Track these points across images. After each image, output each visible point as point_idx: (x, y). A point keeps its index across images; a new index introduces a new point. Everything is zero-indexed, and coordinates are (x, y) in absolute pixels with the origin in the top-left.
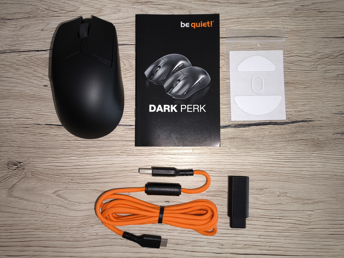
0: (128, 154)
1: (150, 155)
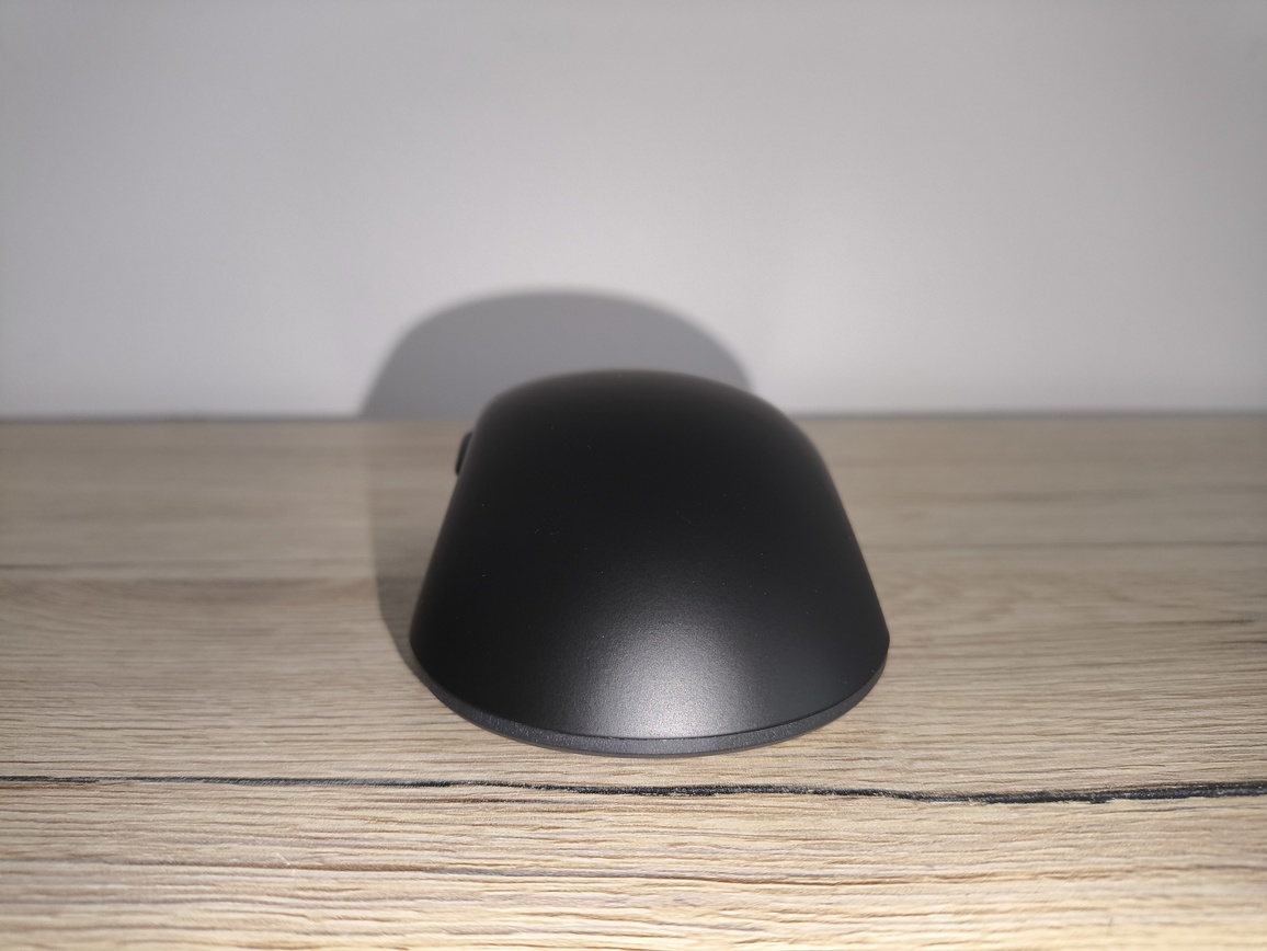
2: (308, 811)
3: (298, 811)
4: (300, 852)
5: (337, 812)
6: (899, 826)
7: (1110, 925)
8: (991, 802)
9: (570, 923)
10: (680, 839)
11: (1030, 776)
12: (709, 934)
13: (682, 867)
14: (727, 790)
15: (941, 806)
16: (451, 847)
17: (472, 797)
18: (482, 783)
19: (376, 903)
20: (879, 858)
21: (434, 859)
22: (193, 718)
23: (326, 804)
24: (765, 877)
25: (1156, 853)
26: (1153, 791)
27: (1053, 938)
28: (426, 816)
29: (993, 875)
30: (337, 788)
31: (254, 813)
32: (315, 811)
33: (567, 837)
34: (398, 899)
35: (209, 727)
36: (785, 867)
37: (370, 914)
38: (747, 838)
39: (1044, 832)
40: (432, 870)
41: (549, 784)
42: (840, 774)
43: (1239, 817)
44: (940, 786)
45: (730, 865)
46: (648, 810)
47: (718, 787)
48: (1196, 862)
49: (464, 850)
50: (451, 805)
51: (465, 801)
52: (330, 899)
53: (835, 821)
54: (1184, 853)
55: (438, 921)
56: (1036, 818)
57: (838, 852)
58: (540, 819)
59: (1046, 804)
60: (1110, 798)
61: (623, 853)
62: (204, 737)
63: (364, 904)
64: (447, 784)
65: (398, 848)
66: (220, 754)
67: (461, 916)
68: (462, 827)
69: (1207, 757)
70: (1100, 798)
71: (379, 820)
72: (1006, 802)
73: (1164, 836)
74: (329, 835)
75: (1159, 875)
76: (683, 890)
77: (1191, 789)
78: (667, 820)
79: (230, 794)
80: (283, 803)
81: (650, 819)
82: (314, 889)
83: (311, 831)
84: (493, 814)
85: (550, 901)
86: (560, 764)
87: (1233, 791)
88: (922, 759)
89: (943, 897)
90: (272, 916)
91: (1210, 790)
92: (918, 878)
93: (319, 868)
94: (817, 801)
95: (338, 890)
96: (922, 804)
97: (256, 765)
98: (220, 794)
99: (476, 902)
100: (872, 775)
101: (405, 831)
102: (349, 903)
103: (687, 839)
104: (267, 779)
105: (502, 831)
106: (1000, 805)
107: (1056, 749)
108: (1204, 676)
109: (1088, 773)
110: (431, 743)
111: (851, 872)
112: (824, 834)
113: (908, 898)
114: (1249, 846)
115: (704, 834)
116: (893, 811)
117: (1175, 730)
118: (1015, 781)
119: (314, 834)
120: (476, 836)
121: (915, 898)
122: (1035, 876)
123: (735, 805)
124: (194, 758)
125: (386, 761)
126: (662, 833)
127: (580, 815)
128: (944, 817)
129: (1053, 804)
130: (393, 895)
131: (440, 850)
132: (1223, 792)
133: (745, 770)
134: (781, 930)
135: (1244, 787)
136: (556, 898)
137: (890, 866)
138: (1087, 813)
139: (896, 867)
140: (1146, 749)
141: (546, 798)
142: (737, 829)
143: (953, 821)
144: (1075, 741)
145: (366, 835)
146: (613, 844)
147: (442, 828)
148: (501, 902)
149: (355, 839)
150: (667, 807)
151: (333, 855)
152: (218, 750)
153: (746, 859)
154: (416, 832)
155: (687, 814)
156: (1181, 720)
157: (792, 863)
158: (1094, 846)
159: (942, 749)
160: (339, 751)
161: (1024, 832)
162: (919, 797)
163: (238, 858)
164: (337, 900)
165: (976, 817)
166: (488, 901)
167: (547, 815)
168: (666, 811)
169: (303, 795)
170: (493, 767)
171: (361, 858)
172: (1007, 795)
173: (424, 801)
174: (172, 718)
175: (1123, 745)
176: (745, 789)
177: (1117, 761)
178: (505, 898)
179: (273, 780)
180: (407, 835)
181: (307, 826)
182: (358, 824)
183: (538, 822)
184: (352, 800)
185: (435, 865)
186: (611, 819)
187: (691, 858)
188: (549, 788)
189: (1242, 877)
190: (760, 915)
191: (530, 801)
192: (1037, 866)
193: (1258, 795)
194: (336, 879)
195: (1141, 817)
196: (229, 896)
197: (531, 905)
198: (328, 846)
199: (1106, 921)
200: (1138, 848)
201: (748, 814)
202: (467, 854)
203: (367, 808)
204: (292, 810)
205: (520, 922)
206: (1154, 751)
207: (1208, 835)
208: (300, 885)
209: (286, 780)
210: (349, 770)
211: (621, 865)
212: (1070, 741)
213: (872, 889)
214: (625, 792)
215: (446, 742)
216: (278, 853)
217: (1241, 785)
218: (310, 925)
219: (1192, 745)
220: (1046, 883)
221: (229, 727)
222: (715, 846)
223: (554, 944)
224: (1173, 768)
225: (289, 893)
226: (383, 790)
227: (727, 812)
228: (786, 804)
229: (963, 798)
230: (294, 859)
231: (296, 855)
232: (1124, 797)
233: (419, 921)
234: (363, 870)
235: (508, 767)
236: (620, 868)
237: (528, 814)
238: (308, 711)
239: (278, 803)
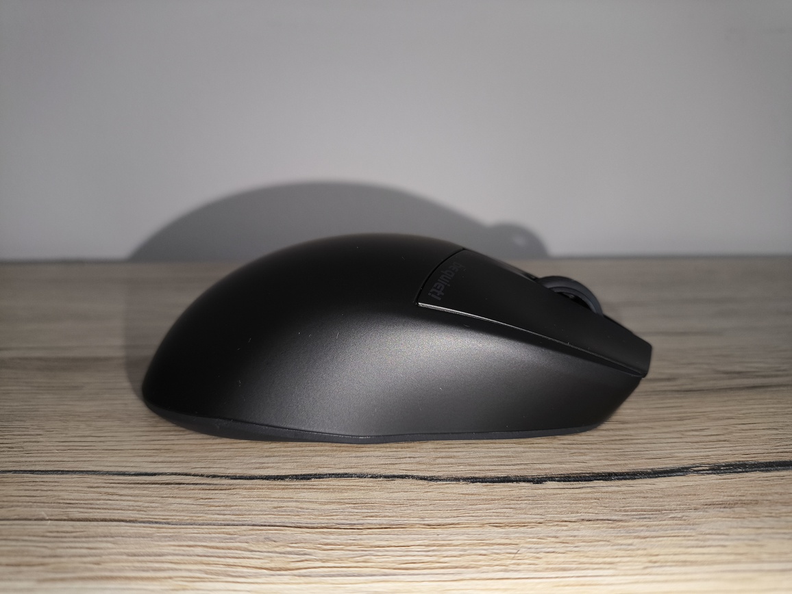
0: (55, 571)
1: (201, 580)
2: (69, 489)
3: (63, 489)
4: (57, 512)
5: (85, 489)
6: (413, 495)
7: (516, 553)
8: (473, 482)
9: (199, 550)
10: (281, 504)
11: (502, 467)
12: (278, 557)
13: (277, 520)
14: (319, 476)
15: (443, 484)
16: (145, 509)
17: (167, 482)
18: (176, 474)
19: (91, 539)
20: (394, 514)
21: (132, 515)
22: (19, 437)
23: (81, 485)
24: (323, 525)
25: (560, 513)
26: (573, 477)
27: (480, 561)
28: (137, 492)
29: (458, 524)
30: (90, 476)
31: (37, 490)
32: (73, 489)
33: (215, 504)
34: (105, 537)
35: (27, 442)
36: (337, 519)
37: (86, 545)
38: (321, 503)
39: (498, 500)
40: (130, 521)
41: (215, 474)
42: (391, 467)
43: (618, 492)
44: (447, 473)
45: (305, 518)
46: (269, 489)
47: (316, 475)
48: (582, 518)
49: (152, 511)
50: (153, 486)
51: (162, 484)
52: (65, 537)
53: (375, 493)
54: (578, 513)
55: (124, 549)
56: (496, 492)
57: (372, 511)
58: (202, 494)
59: (506, 484)
60: (545, 481)
61: (244, 513)
62: (22, 447)
63: (84, 539)
64: (154, 474)
65: (114, 509)
66: (28, 457)
67: (137, 546)
68: (155, 498)
69: (614, 458)
70: (539, 480)
71: (108, 494)
72: (482, 482)
73: (569, 503)
74: (77, 502)
75: (557, 525)
76: (272, 532)
77: (597, 477)
78: (277, 494)
79: (27, 479)
80: (56, 484)
81: (267, 493)
82: (58, 532)
83: (67, 499)
84: (176, 491)
85: (191, 539)
86: (226, 463)
87: (621, 477)
88: (442, 458)
89: (423, 536)
90: (26, 548)
91: (607, 477)
92: (412, 526)
93: (65, 520)
94: (371, 482)
95: (72, 532)
96: (432, 483)
97: (48, 463)
98: (20, 480)
99: (149, 539)
100: (408, 467)
101: (121, 500)
102: (76, 539)
103: (285, 504)
104: (51, 471)
105: (178, 500)
106: (478, 484)
107: (524, 452)
108: (632, 411)
109: (538, 466)
110: (154, 451)
111: (375, 522)
112: (367, 501)
113: (402, 537)
114: (617, 509)
115: (296, 501)
116: (413, 487)
117: (602, 443)
118: (493, 470)
119: (68, 502)
120: (161, 503)
121: (406, 536)
122: (483, 525)
123: (321, 485)
124: (11, 459)
125: (123, 461)
126: (272, 501)
127: (227, 492)
128: (442, 490)
129: (509, 484)
130: (102, 535)
131: (138, 511)
132: (616, 477)
133: (335, 465)
134: (320, 554)
135: (628, 475)
136: (195, 537)
137: (397, 519)
138: (528, 489)
139: (403, 519)
140: (580, 453)
141: (211, 482)
142: (318, 499)
143: (446, 493)
144: (538, 447)
145: (98, 502)
146: (241, 507)
147: (144, 499)
148: (163, 539)
149: (91, 504)
150: (280, 487)
151: (75, 513)
152: (27, 455)
153: (315, 515)
154: (128, 501)
155: (291, 490)
156: (607, 436)
157: (342, 517)
158: (525, 508)
159: (456, 452)
160: (98, 455)
161: (486, 500)
162: (431, 479)
163: (18, 515)
164: (69, 537)
165: (460, 491)
166: (156, 538)
167: (207, 492)
168: (279, 489)
169: (69, 480)
170: (185, 465)
171: (91, 514)
172: (484, 478)
173: (138, 483)
174: (6, 437)
175: (566, 450)
176: (331, 475)
177: (559, 459)
178: (166, 537)
179: (55, 471)
180: (122, 502)
181: (66, 497)
182: (95, 496)
183: (201, 496)
184: (96, 483)
185: (132, 519)
186: (245, 493)
187: (284, 515)
188: (214, 476)
189: (605, 525)
190: (312, 546)
191: (200, 484)
192: (486, 519)
193: (635, 479)
194: (72, 526)
195: (560, 492)
196: (5, 537)
197: (181, 541)
198: (74, 508)
199: (515, 551)
200: (551, 510)
201: (327, 490)
202: (153, 513)
203: (104, 487)
204: (60, 488)
205: (170, 550)
206: (584, 454)
207: (595, 502)
208: (50, 530)
209: (62, 471)
210: (101, 466)
211: (240, 519)
212: (534, 448)
213: (383, 532)
214: (259, 479)
215: (162, 451)
216: (43, 513)
217: (628, 474)
218: (48, 552)
219: (607, 451)
220: (488, 529)
221: (38, 442)
222: (301, 508)
223: (186, 562)
224: (592, 464)
225: (42, 534)
226: (116, 477)
227: (315, 489)
228: (352, 484)
229: (457, 479)
230: (52, 515)
231: (54, 513)
232: (555, 481)
233: (112, 548)
234: (90, 521)
235: (193, 465)
236: (239, 521)
237: (196, 491)
238: (88, 433)
239: (53, 484)
